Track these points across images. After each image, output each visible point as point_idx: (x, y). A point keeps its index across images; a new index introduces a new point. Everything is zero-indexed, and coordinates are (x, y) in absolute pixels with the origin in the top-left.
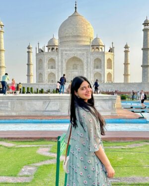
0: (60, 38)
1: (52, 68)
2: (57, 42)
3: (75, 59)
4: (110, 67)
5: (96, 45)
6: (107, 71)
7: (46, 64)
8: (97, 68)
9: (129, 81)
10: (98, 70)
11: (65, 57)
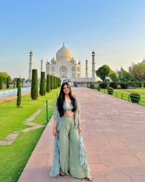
0: (57, 57)
1: (53, 71)
2: (55, 59)
3: (63, 67)
4: (78, 71)
5: (73, 61)
6: (77, 72)
7: (50, 69)
8: (73, 71)
9: (88, 77)
10: (74, 72)
11: (59, 66)
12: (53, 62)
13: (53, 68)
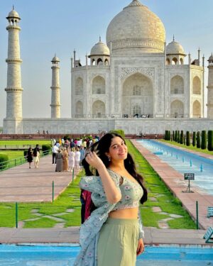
1: (99, 92)
4: (197, 91)
6: (193, 97)
12: (97, 58)
13: (99, 79)
